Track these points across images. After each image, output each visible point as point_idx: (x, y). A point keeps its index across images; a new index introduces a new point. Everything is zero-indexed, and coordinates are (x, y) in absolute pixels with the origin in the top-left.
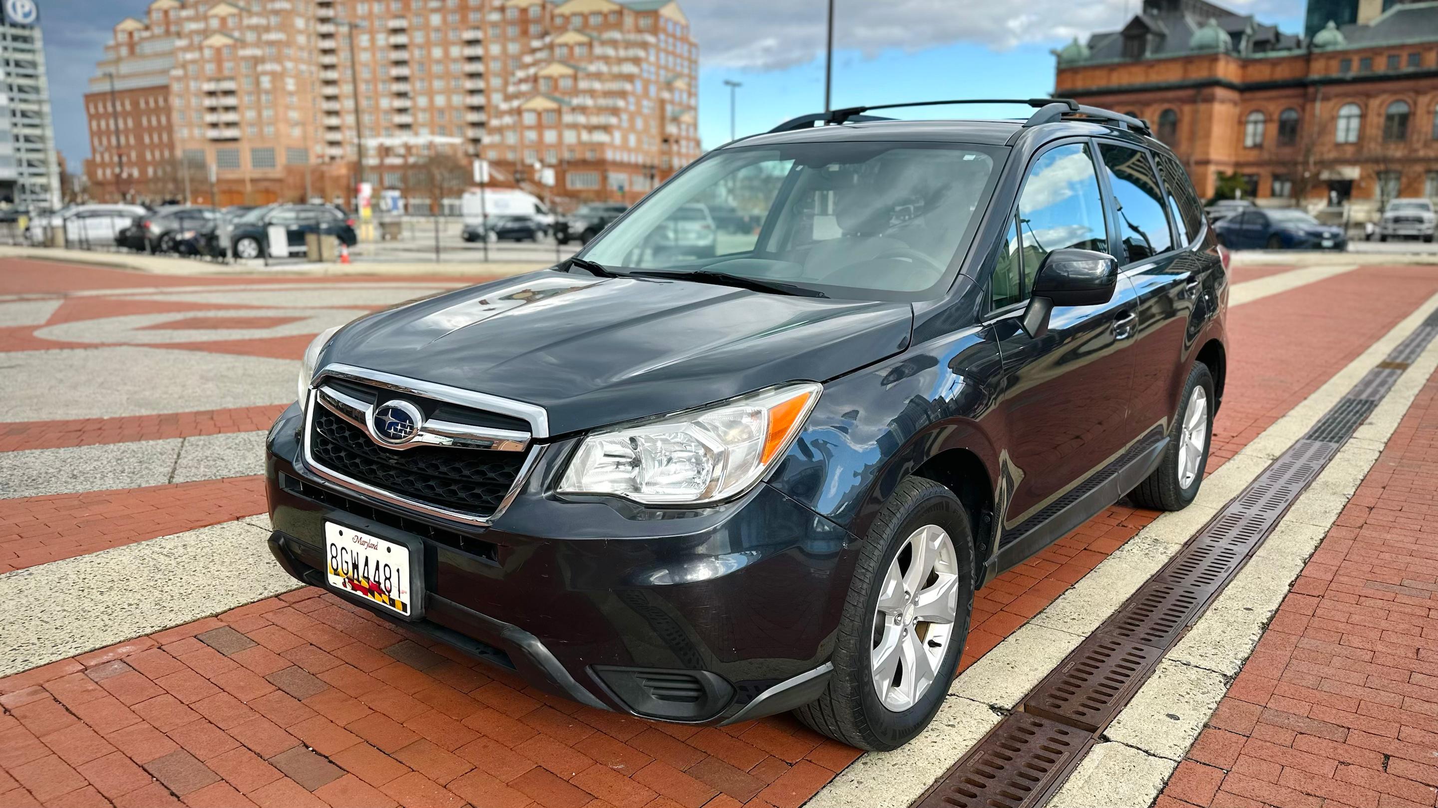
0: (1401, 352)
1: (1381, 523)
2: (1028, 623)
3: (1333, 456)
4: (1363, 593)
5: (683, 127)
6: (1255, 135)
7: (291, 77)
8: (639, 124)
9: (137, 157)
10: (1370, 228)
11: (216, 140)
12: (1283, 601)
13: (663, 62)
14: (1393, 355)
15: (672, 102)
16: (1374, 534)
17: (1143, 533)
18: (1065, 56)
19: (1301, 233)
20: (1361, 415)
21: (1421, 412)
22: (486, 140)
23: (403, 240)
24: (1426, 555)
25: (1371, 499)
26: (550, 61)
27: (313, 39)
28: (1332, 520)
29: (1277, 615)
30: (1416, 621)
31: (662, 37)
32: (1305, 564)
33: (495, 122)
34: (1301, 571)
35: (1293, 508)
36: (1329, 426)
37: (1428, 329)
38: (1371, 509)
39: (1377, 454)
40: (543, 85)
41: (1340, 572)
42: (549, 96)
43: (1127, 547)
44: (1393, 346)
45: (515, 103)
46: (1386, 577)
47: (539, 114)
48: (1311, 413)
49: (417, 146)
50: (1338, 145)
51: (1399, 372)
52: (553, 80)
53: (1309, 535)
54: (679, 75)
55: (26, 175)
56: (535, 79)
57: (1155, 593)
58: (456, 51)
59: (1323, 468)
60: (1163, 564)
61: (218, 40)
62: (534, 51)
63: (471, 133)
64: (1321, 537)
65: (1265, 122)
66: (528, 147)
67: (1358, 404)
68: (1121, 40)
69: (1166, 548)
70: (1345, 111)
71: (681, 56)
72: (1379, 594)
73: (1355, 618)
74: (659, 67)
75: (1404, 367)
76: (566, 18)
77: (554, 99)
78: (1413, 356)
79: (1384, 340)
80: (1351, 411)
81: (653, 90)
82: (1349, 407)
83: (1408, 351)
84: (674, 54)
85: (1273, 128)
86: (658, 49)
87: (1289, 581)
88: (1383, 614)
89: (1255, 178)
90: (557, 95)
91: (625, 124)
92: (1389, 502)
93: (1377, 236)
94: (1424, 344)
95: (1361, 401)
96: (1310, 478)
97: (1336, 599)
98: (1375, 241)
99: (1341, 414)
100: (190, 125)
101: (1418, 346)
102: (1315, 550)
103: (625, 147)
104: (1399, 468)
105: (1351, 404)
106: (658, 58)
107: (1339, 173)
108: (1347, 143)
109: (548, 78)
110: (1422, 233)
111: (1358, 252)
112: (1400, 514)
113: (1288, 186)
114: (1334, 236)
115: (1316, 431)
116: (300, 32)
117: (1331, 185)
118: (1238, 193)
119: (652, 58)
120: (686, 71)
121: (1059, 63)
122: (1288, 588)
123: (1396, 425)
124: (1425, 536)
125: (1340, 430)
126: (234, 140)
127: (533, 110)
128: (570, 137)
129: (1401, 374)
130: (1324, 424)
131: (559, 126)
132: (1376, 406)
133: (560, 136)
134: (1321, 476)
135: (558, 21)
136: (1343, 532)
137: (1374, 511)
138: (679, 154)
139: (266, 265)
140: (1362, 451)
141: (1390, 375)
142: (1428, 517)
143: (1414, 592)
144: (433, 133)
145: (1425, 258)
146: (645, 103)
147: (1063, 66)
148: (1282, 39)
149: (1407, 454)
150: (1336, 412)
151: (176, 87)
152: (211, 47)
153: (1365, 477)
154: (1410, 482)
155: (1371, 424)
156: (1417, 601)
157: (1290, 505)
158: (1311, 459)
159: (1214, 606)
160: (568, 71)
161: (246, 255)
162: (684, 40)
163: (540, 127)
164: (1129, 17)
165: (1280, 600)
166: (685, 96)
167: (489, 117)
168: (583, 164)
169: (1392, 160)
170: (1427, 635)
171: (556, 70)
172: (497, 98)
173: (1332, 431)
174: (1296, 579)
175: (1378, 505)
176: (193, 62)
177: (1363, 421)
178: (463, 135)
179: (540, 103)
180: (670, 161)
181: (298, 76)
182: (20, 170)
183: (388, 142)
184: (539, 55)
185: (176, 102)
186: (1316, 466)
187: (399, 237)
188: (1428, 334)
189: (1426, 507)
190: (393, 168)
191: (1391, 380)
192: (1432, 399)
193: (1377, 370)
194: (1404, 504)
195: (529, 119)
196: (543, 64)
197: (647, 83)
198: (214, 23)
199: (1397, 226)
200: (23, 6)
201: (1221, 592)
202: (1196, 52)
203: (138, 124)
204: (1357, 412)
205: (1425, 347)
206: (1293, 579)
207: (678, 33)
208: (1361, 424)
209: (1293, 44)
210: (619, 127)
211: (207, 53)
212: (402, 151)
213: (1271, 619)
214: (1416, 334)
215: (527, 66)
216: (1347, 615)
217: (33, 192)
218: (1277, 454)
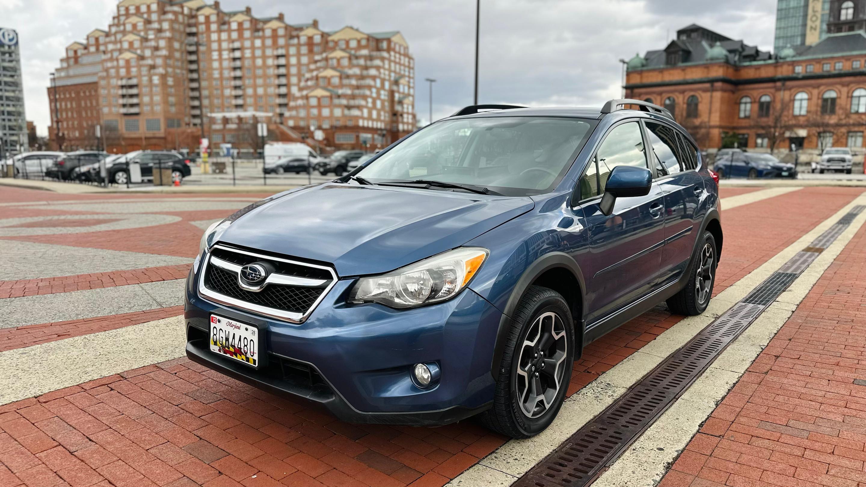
0: (820, 241)
1: (782, 370)
2: (478, 463)
3: (759, 315)
4: (756, 432)
5: (405, 106)
6: (745, 110)
7: (171, 77)
8: (379, 104)
9: (78, 124)
10: (814, 166)
11: (126, 115)
12: (690, 441)
13: (393, 68)
14: (815, 243)
15: (399, 92)
16: (775, 379)
17: (601, 379)
18: (632, 64)
19: (769, 168)
20: (785, 285)
21: (826, 282)
22: (287, 114)
23: (226, 173)
24: (811, 398)
25: (779, 349)
26: (325, 68)
27: (184, 54)
28: (746, 367)
29: (682, 455)
30: (792, 461)
31: (392, 53)
32: (717, 405)
33: (292, 104)
34: (712, 412)
35: (720, 357)
36: (762, 292)
37: (841, 226)
38: (777, 357)
39: (790, 313)
40: (321, 83)
41: (742, 413)
42: (325, 88)
43: (584, 391)
44: (816, 236)
45: (305, 93)
46: (776, 418)
47: (319, 99)
48: (751, 283)
49: (246, 118)
50: (795, 117)
51: (817, 254)
52: (328, 79)
53: (726, 380)
54: (403, 76)
55: (8, 135)
56: (317, 78)
57: (591, 434)
58: (270, 62)
59: (750, 324)
60: (607, 405)
61: (128, 55)
62: (316, 62)
63: (278, 110)
64: (734, 382)
65: (751, 103)
66: (313, 118)
67: (784, 276)
68: (664, 55)
69: (614, 392)
70: (799, 96)
71: (404, 65)
72: (768, 434)
73: (744, 458)
74: (390, 71)
75: (820, 251)
76: (336, 43)
77: (327, 90)
78: (828, 244)
79: (810, 233)
80: (779, 281)
81: (387, 85)
82: (778, 278)
83: (825, 240)
84: (400, 64)
85: (756, 106)
86: (390, 61)
87: (700, 422)
88: (767, 453)
89: (746, 136)
90: (330, 88)
91: (370, 105)
92: (792, 352)
93: (818, 171)
94: (836, 235)
95: (787, 274)
96: (738, 332)
97: (732, 439)
98: (817, 173)
99: (772, 283)
100: (110, 105)
101: (832, 236)
102: (727, 393)
103: (370, 118)
104: (804, 324)
105: (781, 276)
106: (390, 66)
107: (796, 133)
108: (800, 116)
109: (325, 78)
110: (845, 168)
111: (804, 179)
112: (797, 361)
113: (766, 141)
114: (789, 169)
115: (751, 296)
116: (177, 50)
117: (792, 140)
118: (736, 145)
119: (387, 66)
120: (407, 74)
121: (628, 68)
122: (697, 428)
123: (807, 291)
124: (813, 380)
125: (768, 295)
126: (137, 114)
127: (316, 97)
128: (338, 112)
129: (818, 256)
130: (758, 291)
131: (332, 106)
132: (797, 278)
133: (332, 112)
134: (747, 330)
135: (331, 45)
136: (753, 378)
137: (779, 359)
138: (403, 123)
139: (128, 187)
140: (781, 311)
141: (810, 256)
142: (818, 365)
143: (796, 432)
144: (256, 110)
145: (845, 183)
146: (382, 92)
147: (630, 70)
148: (760, 54)
149: (812, 313)
150: (768, 282)
151: (103, 83)
152: (123, 59)
153: (778, 331)
154: (810, 335)
155: (790, 291)
156: (797, 441)
157: (718, 355)
158: (743, 318)
159: (633, 447)
160: (337, 74)
161: (120, 181)
162: (406, 55)
163: (319, 106)
164: (669, 41)
165: (688, 439)
166: (406, 88)
167: (289, 100)
168: (345, 128)
169: (827, 125)
170: (799, 475)
171: (329, 73)
172: (294, 90)
173: (763, 296)
174: (707, 419)
175: (783, 355)
176: (113, 67)
177: (786, 288)
178: (273, 111)
179: (319, 92)
180: (397, 127)
181: (175, 76)
182: (5, 132)
183: (228, 115)
184: (319, 64)
185: (103, 92)
186: (745, 323)
187: (224, 171)
188: (840, 229)
189: (818, 356)
190: (230, 130)
191: (810, 260)
192: (835, 273)
193: (802, 252)
194: (802, 353)
195: (313, 102)
196: (321, 70)
197: (383, 81)
198: (126, 45)
199: (829, 164)
200: (9, 35)
201: (643, 433)
202: (709, 62)
203: (79, 105)
204: (783, 282)
205: (837, 237)
206: (704, 419)
207: (402, 51)
208: (784, 291)
209: (767, 57)
210: (366, 107)
211: (122, 63)
212: (237, 121)
213: (675, 459)
214: (832, 229)
215: (312, 71)
216: (738, 454)
217: (12, 145)
218: (720, 314)
